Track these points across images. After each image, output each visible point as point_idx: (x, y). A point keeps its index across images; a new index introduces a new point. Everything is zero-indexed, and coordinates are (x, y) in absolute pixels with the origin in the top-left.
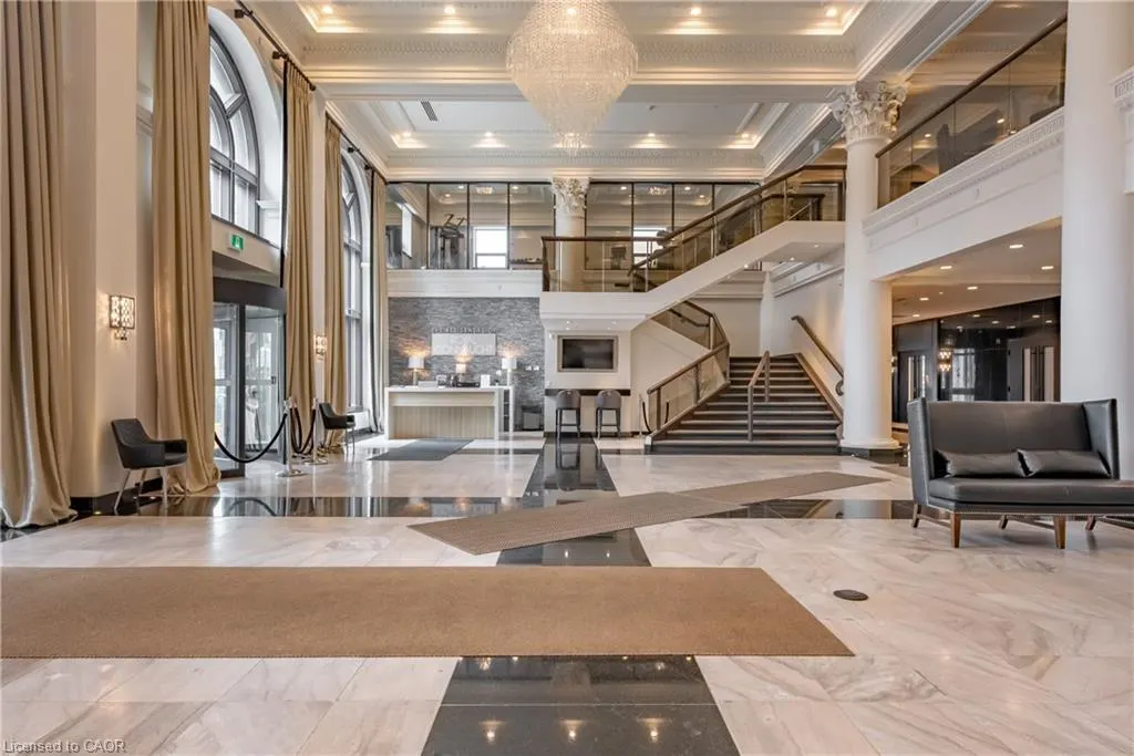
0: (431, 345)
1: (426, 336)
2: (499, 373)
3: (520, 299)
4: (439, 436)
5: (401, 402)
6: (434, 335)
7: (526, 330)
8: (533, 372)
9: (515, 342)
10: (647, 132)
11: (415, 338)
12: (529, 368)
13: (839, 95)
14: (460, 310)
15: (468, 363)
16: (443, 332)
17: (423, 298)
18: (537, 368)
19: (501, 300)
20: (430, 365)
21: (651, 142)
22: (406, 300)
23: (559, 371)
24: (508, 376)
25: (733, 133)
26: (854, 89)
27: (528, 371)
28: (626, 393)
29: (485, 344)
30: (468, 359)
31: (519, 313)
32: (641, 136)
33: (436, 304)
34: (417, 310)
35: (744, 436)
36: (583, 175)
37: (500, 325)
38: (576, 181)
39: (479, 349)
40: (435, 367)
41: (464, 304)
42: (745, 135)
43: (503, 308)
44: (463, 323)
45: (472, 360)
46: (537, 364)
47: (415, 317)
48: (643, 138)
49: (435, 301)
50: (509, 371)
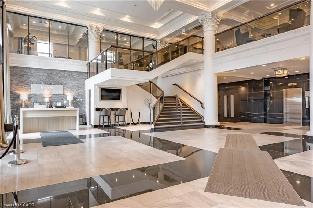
0: (31, 89)
1: (28, 85)
2: (65, 102)
3: (74, 72)
4: (48, 130)
5: (29, 115)
6: (32, 85)
7: (76, 85)
8: (79, 101)
9: (72, 89)
10: (126, 15)
11: (22, 86)
12: (78, 100)
13: (204, 14)
14: (45, 74)
15: (50, 98)
16: (37, 83)
17: (26, 68)
18: (81, 100)
19: (65, 71)
20: (30, 98)
21: (127, 19)
22: (16, 68)
23: (100, 101)
24: (70, 103)
25: (153, 21)
26: (210, 13)
27: (78, 101)
28: (127, 109)
29: (57, 90)
30: (50, 96)
31: (73, 77)
32: (124, 16)
33: (33, 71)
34: (23, 73)
35: (179, 123)
36: (101, 27)
37: (65, 82)
38: (98, 28)
39: (55, 92)
40: (33, 99)
41: (47, 72)
42: (156, 23)
43: (66, 75)
44: (47, 80)
45: (52, 96)
46: (81, 98)
47: (22, 76)
48: (124, 17)
49: (32, 69)
50: (70, 101)
